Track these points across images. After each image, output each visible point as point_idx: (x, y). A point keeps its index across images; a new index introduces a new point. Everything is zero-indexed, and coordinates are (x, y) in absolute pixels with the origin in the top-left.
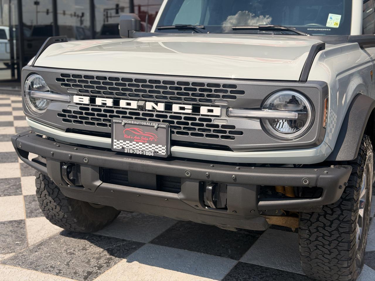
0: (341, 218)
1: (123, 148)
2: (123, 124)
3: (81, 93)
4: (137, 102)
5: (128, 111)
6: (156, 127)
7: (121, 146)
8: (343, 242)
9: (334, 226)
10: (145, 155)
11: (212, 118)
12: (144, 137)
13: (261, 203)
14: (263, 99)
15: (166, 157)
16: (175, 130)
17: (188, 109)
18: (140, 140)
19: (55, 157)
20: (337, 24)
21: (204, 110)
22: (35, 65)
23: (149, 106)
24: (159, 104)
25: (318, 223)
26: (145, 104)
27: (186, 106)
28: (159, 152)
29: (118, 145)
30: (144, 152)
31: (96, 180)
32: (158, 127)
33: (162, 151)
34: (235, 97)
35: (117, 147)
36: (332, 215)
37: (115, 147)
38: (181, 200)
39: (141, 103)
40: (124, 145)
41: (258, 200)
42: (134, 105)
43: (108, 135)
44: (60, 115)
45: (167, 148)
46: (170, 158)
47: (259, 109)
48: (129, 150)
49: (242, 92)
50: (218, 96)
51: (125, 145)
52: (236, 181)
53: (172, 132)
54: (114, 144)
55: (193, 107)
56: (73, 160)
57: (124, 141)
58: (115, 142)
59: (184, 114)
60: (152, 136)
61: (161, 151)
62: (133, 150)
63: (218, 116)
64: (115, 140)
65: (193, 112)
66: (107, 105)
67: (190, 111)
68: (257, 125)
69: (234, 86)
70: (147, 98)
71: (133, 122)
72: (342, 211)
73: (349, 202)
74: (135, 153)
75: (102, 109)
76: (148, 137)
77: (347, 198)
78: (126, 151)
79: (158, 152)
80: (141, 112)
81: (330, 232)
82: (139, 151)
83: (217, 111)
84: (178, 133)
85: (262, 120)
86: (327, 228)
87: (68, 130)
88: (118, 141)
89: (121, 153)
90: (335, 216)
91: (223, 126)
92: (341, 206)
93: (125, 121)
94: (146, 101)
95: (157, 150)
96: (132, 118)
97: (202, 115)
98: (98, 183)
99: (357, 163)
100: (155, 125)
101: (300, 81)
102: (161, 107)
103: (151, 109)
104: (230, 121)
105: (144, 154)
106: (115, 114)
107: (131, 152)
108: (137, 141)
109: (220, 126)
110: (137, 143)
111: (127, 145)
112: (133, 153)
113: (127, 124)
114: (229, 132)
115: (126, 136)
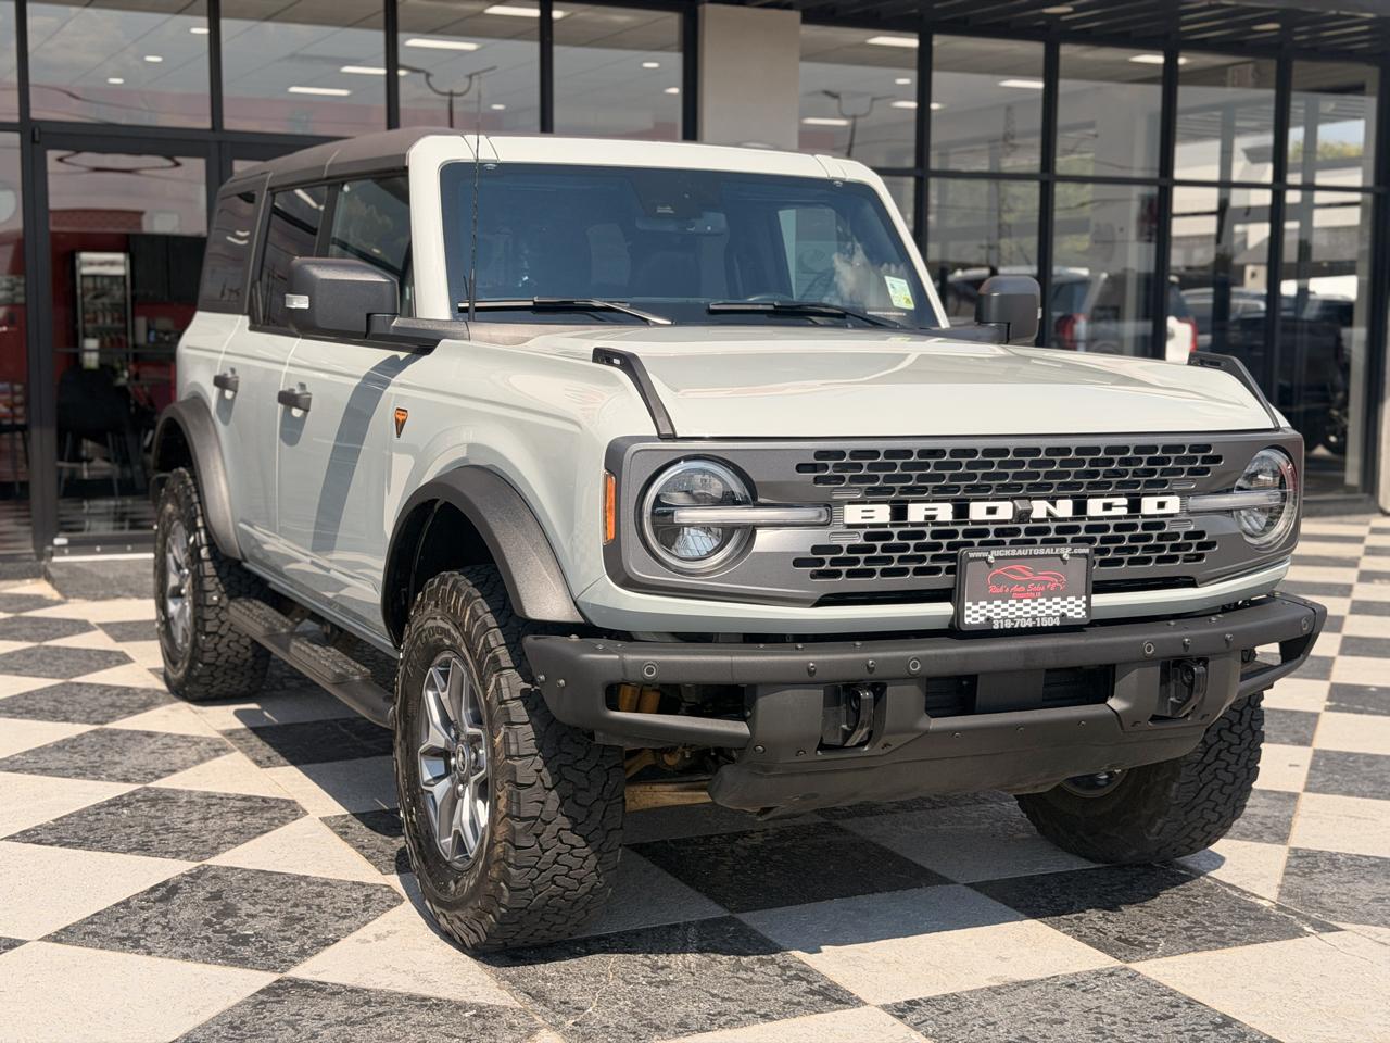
1: (989, 619)
2: (991, 559)
3: (874, 495)
4: (1010, 503)
5: (991, 528)
7: (981, 615)
10: (1042, 627)
11: (1167, 521)
12: (1036, 582)
15: (1086, 622)
17: (1120, 507)
18: (1025, 592)
19: (817, 676)
21: (1149, 506)
23: (1039, 509)
24: (1059, 502)
26: (1030, 507)
27: (1115, 501)
28: (1070, 614)
29: (974, 614)
30: (1038, 619)
32: (1072, 556)
33: (1075, 609)
34: (1207, 471)
35: (974, 619)
37: (967, 620)
39: (1021, 505)
40: (988, 611)
42: (1005, 510)
45: (1086, 602)
48: (1002, 622)
49: (1217, 459)
50: (1179, 472)
51: (991, 611)
52: (1230, 646)
54: (966, 612)
55: (1129, 501)
56: (877, 673)
57: (990, 603)
58: (969, 608)
59: (1113, 518)
60: (1052, 579)
61: (1071, 610)
62: (1012, 620)
63: (1177, 515)
64: (966, 604)
65: (1129, 512)
66: (939, 519)
67: (1124, 511)
68: (1233, 525)
69: (1206, 447)
71: (1007, 553)
74: (1016, 626)
75: (928, 530)
76: (1044, 583)
78: (996, 627)
79: (1067, 615)
80: (1023, 527)
82: (1027, 618)
83: (1173, 504)
84: (1104, 563)
88: (976, 604)
89: (986, 633)
91: (1187, 535)
93: (995, 553)
94: (1031, 499)
95: (1065, 611)
96: (1002, 543)
100: (1056, 551)
102: (1064, 508)
103: (1043, 515)
104: (1196, 523)
105: (1039, 625)
106: (960, 538)
107: (1008, 625)
108: (1020, 596)
109: (1181, 535)
110: (1020, 600)
111: (997, 610)
112: (1013, 629)
113: (999, 558)
114: (1198, 546)
115: (993, 589)
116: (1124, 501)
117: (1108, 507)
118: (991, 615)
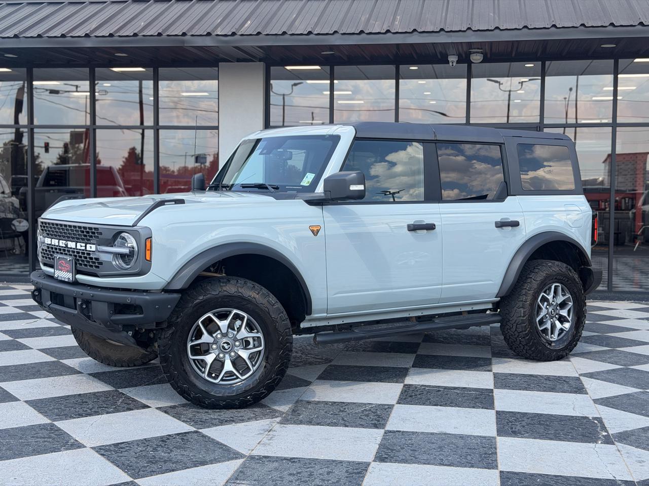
3: (49, 236)
4: (65, 242)
6: (68, 259)
11: (91, 253)
13: (113, 317)
14: (111, 238)
15: (73, 282)
16: (77, 262)
18: (64, 270)
20: (309, 182)
21: (88, 247)
23: (69, 244)
24: (73, 243)
27: (82, 244)
29: (56, 274)
31: (47, 301)
32: (71, 260)
34: (99, 237)
37: (55, 276)
40: (59, 273)
41: (111, 315)
42: (64, 244)
43: (52, 266)
45: (73, 276)
46: (76, 283)
47: (113, 246)
48: (60, 277)
49: (101, 234)
50: (93, 237)
53: (76, 264)
56: (38, 285)
57: (59, 271)
59: (81, 250)
63: (94, 252)
65: (85, 248)
66: (55, 244)
69: (98, 229)
70: (68, 238)
71: (63, 257)
75: (54, 247)
76: (67, 267)
78: (59, 279)
79: (70, 279)
80: (66, 249)
83: (93, 248)
85: (114, 255)
87: (45, 265)
88: (56, 271)
91: (97, 259)
93: (60, 256)
94: (68, 241)
96: (62, 253)
98: (48, 303)
101: (133, 226)
102: (74, 245)
103: (70, 246)
104: (98, 255)
106: (57, 251)
107: (63, 279)
109: (94, 259)
110: (63, 272)
113: (59, 258)
114: (98, 263)
115: (59, 267)
116: (84, 245)
117: (81, 246)
118: (59, 275)
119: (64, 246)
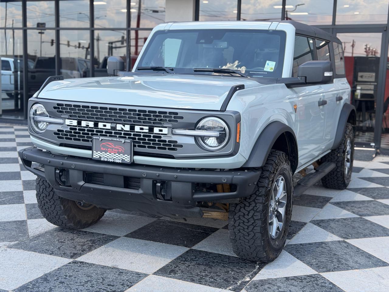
0: (255, 209)
1: (100, 157)
2: (100, 140)
3: (71, 117)
4: (110, 124)
5: (104, 131)
6: (123, 142)
7: (98, 156)
8: (257, 227)
9: (251, 214)
10: (116, 162)
11: (162, 136)
12: (115, 149)
13: (196, 196)
14: (196, 122)
15: (130, 163)
16: (137, 145)
17: (146, 129)
18: (112, 151)
19: (51, 164)
20: (272, 69)
21: (156, 130)
22: (38, 97)
23: (119, 127)
24: (126, 126)
25: (240, 213)
26: (116, 126)
27: (144, 127)
28: (126, 160)
29: (97, 155)
30: (115, 160)
32: (125, 142)
33: (127, 159)
34: (177, 121)
35: (96, 156)
36: (249, 207)
37: (94, 156)
38: (140, 194)
39: (114, 125)
40: (101, 155)
41: (193, 194)
42: (108, 126)
43: (90, 148)
44: (55, 133)
45: (131, 157)
46: (133, 164)
47: (194, 130)
48: (104, 158)
49: (182, 118)
50: (166, 120)
51: (102, 155)
52: (177, 180)
53: (134, 146)
54: (94, 154)
55: (149, 128)
56: (64, 166)
57: (101, 152)
58: (95, 153)
59: (143, 133)
60: (120, 149)
61: (126, 159)
62: (107, 159)
63: (166, 134)
64: (94, 152)
65: (149, 131)
66: (90, 126)
67: (147, 131)
68: (192, 141)
69: (177, 114)
71: (107, 138)
72: (256, 203)
73: (261, 198)
74: (108, 161)
75: (86, 129)
76: (118, 149)
77: (260, 194)
78: (102, 160)
79: (124, 160)
80: (113, 132)
81: (248, 220)
82: (112, 159)
83: (165, 131)
84: (139, 146)
85: (196, 137)
86: (246, 216)
87: (61, 145)
88: (97, 152)
89: (99, 161)
90: (251, 208)
91: (169, 141)
92: (255, 200)
93: (102, 138)
94: (117, 123)
95: (124, 159)
96: (106, 136)
97: (155, 134)
98: (81, 183)
99: (269, 170)
100: (123, 140)
101: (220, 111)
102: (127, 128)
103: (120, 129)
104: (174, 138)
105: (115, 161)
106: (95, 132)
107: (106, 160)
108: (111, 152)
109: (167, 141)
110: (110, 153)
111: (103, 155)
112: (107, 161)
113: (102, 140)
114: (174, 146)
115: (102, 149)
116: (147, 128)
117: (141, 129)
118: (101, 156)
119: (110, 128)
